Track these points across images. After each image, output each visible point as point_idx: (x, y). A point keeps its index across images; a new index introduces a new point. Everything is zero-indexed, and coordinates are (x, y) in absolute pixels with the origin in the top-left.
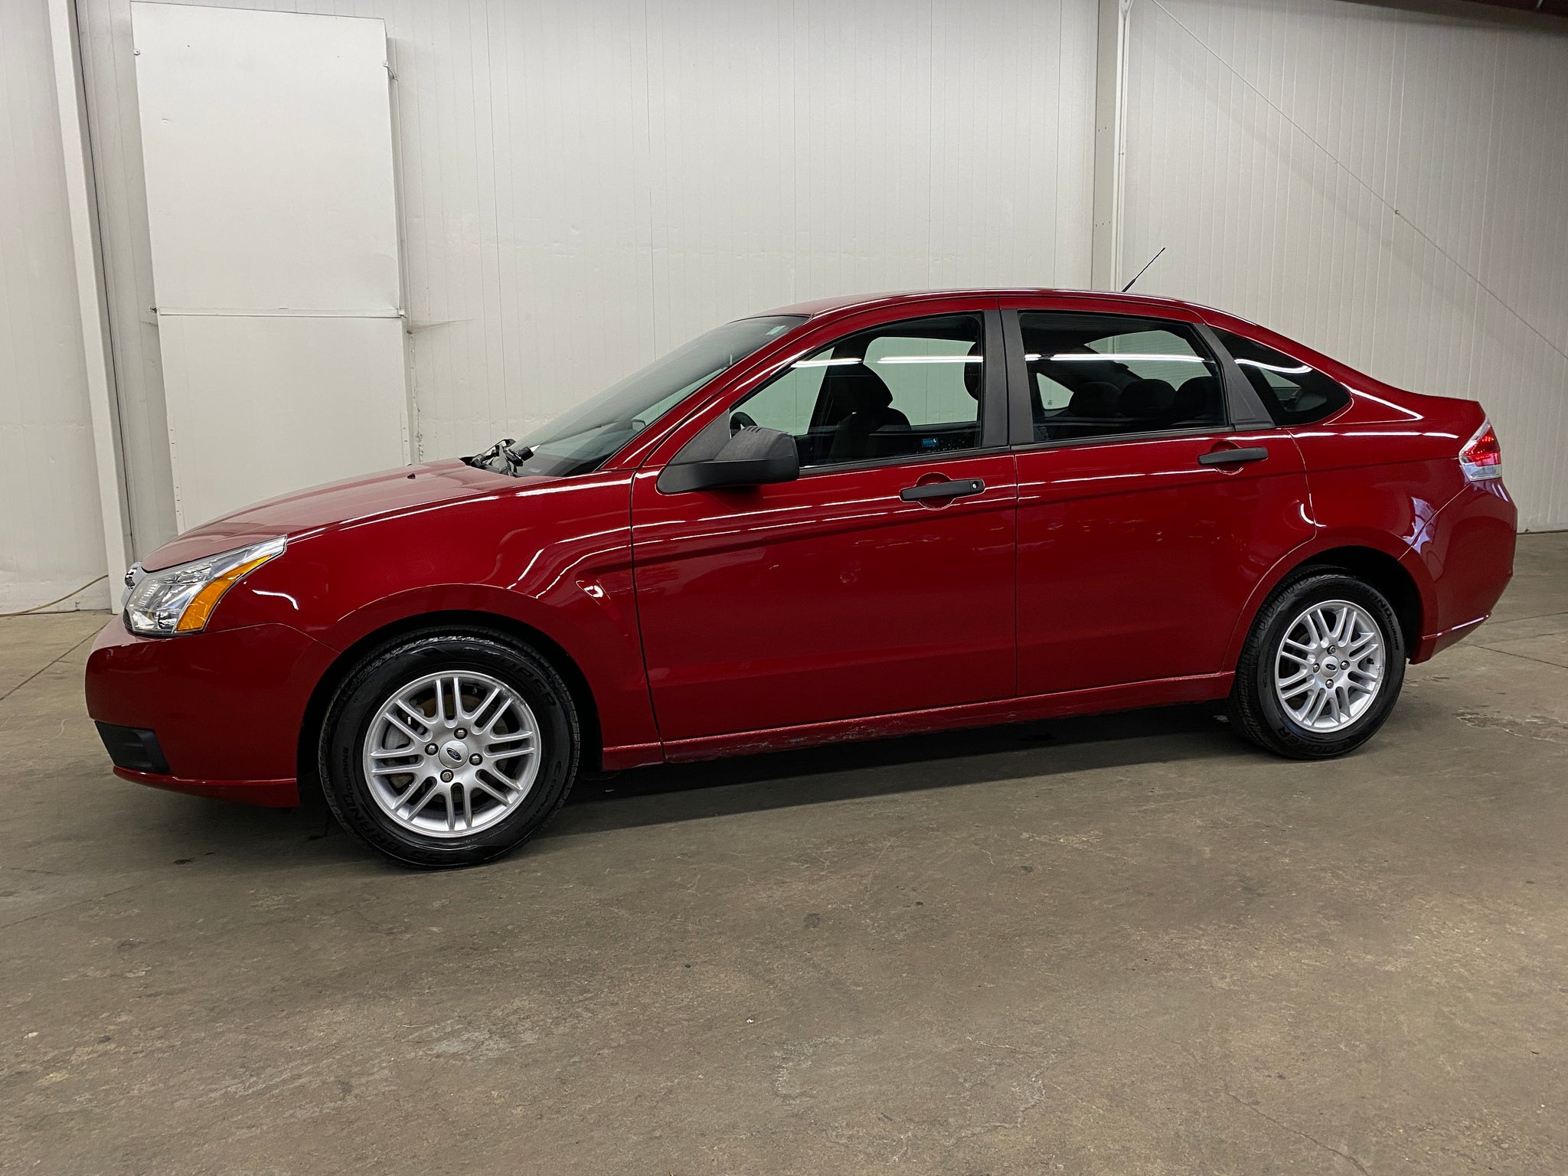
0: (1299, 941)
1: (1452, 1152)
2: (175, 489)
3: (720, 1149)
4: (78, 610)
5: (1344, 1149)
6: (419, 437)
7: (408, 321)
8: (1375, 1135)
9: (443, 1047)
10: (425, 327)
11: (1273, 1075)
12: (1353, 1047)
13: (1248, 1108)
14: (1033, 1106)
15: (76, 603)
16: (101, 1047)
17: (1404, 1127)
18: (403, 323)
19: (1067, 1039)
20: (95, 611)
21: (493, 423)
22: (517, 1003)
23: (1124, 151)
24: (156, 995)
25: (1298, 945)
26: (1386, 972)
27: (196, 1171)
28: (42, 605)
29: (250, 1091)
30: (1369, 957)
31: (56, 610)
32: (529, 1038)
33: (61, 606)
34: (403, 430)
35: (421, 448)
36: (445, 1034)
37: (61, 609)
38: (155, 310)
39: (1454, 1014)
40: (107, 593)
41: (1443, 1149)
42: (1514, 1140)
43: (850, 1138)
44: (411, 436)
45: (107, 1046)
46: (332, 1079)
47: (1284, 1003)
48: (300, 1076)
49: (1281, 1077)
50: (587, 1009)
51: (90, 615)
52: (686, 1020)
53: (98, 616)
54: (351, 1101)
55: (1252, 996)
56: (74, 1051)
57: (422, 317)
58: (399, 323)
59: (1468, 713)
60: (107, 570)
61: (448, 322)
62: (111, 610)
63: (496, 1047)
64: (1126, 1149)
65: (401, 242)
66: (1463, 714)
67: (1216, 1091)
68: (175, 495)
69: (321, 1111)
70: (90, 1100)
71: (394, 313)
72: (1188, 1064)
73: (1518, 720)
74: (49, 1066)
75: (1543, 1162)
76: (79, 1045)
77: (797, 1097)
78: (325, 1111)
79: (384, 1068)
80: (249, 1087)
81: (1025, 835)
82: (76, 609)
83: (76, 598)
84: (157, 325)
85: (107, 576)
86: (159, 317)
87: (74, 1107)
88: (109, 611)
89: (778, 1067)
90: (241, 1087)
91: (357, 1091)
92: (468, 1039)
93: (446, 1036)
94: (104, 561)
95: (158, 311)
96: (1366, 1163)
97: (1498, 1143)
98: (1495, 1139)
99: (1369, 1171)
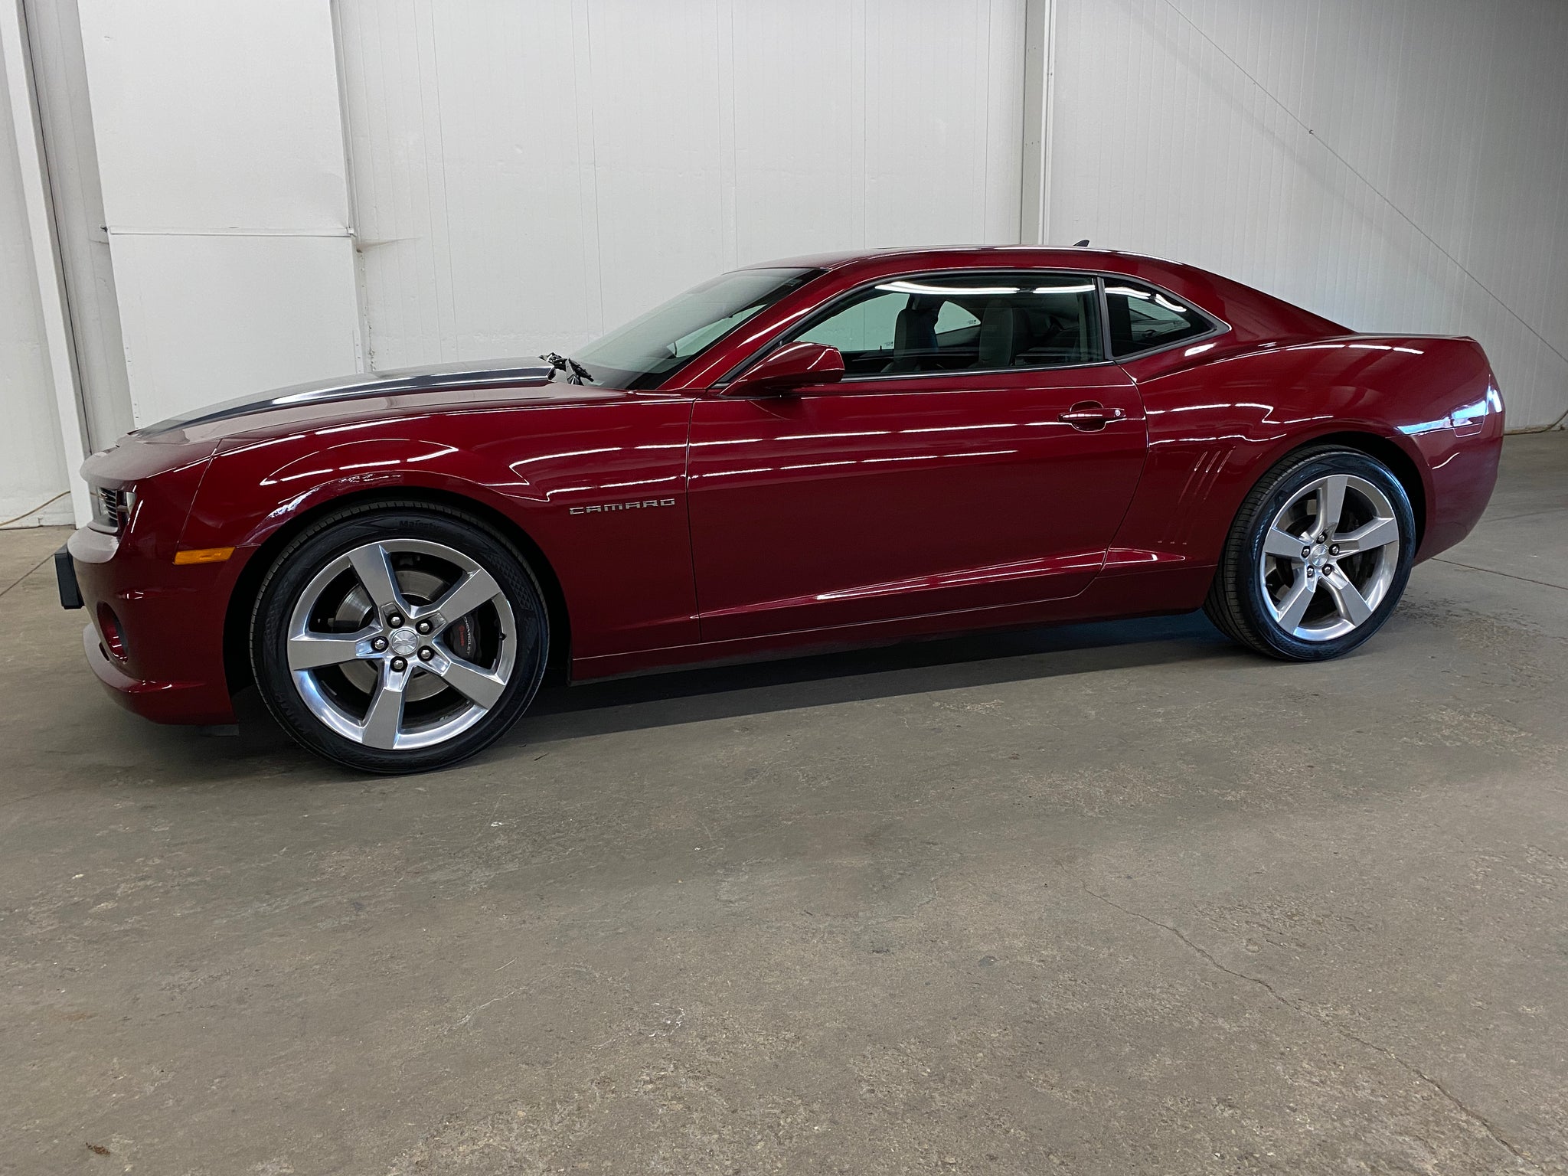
1: (1254, 923)
2: (133, 406)
3: (672, 939)
4: (41, 526)
5: (1170, 924)
6: (371, 353)
7: (357, 240)
8: (1196, 914)
9: (435, 876)
10: (375, 245)
13: (1099, 899)
15: (39, 519)
16: (141, 884)
18: (353, 242)
19: (959, 855)
20: (59, 527)
21: (443, 340)
23: (1053, 71)
24: (182, 843)
25: (1159, 783)
26: (1227, 801)
27: (241, 967)
28: (5, 522)
29: (277, 911)
31: (20, 526)
32: (512, 867)
33: (24, 523)
34: (356, 347)
35: (373, 365)
37: (24, 525)
38: (105, 229)
39: (1276, 830)
40: (71, 510)
41: (1247, 922)
43: (777, 928)
44: (364, 353)
45: (145, 882)
46: (345, 901)
47: (1140, 826)
48: (317, 899)
49: (1129, 877)
50: (558, 844)
51: (55, 531)
52: (645, 850)
53: (62, 532)
54: (363, 916)
56: (118, 887)
57: (371, 235)
58: (349, 241)
60: (70, 488)
61: (397, 240)
62: (75, 525)
65: (348, 161)
67: (1076, 889)
68: (134, 412)
69: (340, 923)
70: (141, 921)
71: (344, 232)
72: (1057, 872)
74: (99, 900)
75: (1323, 929)
76: (122, 882)
77: (735, 902)
78: (343, 923)
79: (389, 892)
80: (276, 908)
81: (937, 704)
82: (38, 525)
83: (38, 515)
84: (108, 244)
85: (69, 492)
86: (110, 236)
87: (128, 927)
88: (73, 527)
89: (721, 881)
90: (269, 908)
91: (368, 909)
92: (458, 870)
93: (440, 867)
94: (65, 478)
95: (108, 231)
96: (1185, 933)
97: (1290, 917)
98: (1289, 914)
99: (1187, 938)
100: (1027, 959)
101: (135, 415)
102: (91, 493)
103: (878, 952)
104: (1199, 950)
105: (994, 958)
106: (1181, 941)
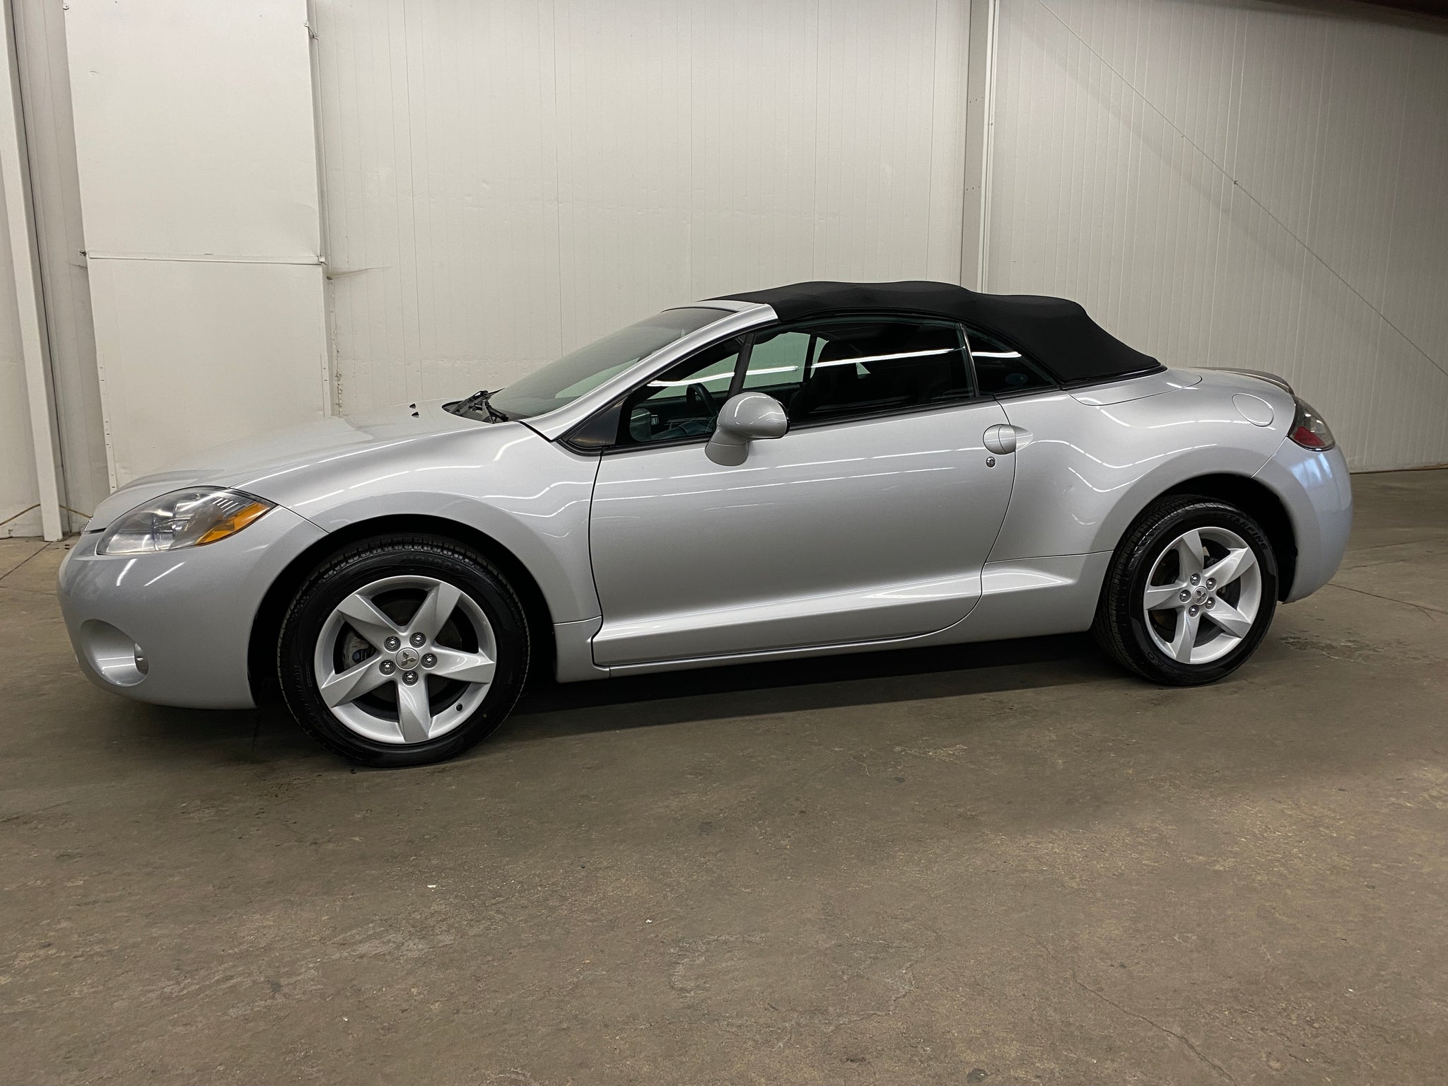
0: (1141, 844)
1: (1271, 1031)
2: (105, 424)
3: (622, 1039)
4: (12, 537)
5: (1177, 1030)
6: (338, 376)
7: (328, 267)
8: (1204, 1017)
9: (363, 948)
10: (343, 273)
11: (1116, 964)
12: (1186, 940)
13: (1093, 994)
14: (904, 996)
15: (10, 531)
16: (42, 952)
17: (1229, 1009)
18: (323, 269)
19: (935, 934)
20: (28, 539)
21: (408, 365)
22: (434, 907)
23: (993, 121)
24: (95, 902)
25: (1140, 847)
26: (1215, 872)
27: (135, 1066)
29: (185, 992)
30: (1201, 858)
32: (447, 939)
34: (323, 370)
35: (340, 387)
36: (369, 936)
38: (84, 253)
39: (1274, 908)
40: (39, 521)
41: (1262, 1029)
42: (1325, 1021)
43: (739, 1027)
44: (331, 375)
45: (47, 951)
46: (262, 979)
47: (1126, 900)
48: (231, 977)
49: (1123, 966)
50: (498, 912)
51: (23, 542)
52: (590, 921)
53: (31, 543)
54: (280, 999)
55: (1099, 894)
56: (16, 956)
57: (341, 263)
58: (320, 269)
59: (1292, 638)
60: (39, 499)
61: (366, 269)
62: (43, 537)
63: (416, 948)
64: (986, 1033)
65: (322, 193)
66: (1286, 638)
67: (1066, 979)
68: (105, 429)
69: (252, 1009)
70: (34, 1002)
71: (315, 260)
72: (1041, 956)
73: (1335, 644)
75: (1350, 1040)
76: (22, 951)
77: (691, 991)
78: (256, 1009)
79: (311, 968)
80: (184, 988)
81: (898, 749)
82: (8, 536)
83: (8, 526)
84: (87, 268)
85: (39, 505)
86: (88, 260)
87: (18, 1009)
88: (41, 538)
89: (675, 963)
90: (177, 988)
91: (286, 990)
92: (389, 941)
93: (369, 938)
94: (36, 491)
95: (87, 256)
96: (1196, 1042)
97: (1310, 1023)
98: (1308, 1019)
99: (1199, 1049)
100: (1021, 1074)
101: (106, 433)
102: (60, 506)
103: (852, 1061)
104: (1215, 1067)
105: (982, 1071)
106: (1192, 1054)
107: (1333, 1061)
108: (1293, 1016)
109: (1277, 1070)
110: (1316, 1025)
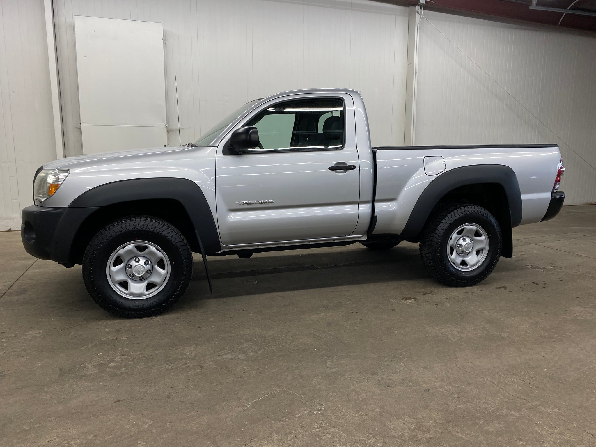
0: (476, 329)
1: (519, 380)
5: (489, 379)
7: (168, 128)
8: (498, 376)
9: (226, 357)
10: (174, 130)
11: (469, 362)
12: (492, 356)
13: (462, 370)
14: (402, 370)
16: (123, 357)
17: (506, 374)
18: (166, 128)
19: (410, 354)
22: (245, 345)
26: (502, 337)
27: (166, 386)
30: (497, 333)
32: (252, 354)
36: (226, 353)
38: (80, 123)
41: (516, 379)
42: (537, 377)
43: (351, 378)
46: (196, 365)
47: (472, 345)
48: (186, 364)
49: (472, 363)
50: (266, 347)
54: (203, 370)
55: (463, 343)
57: (172, 127)
59: (531, 265)
61: (182, 129)
63: (242, 357)
64: (429, 380)
66: (529, 265)
67: (453, 366)
69: (196, 372)
70: (127, 370)
71: (164, 125)
72: (445, 360)
73: (546, 267)
74: (110, 362)
77: (334, 368)
79: (210, 362)
80: (172, 367)
84: (81, 128)
86: (82, 126)
87: (122, 372)
89: (327, 361)
90: (170, 366)
91: (205, 367)
92: (233, 355)
96: (495, 382)
97: (532, 378)
98: (531, 377)
99: (496, 384)
103: (388, 386)
104: (501, 388)
105: (429, 389)
106: (494, 385)
107: (538, 387)
108: (526, 376)
109: (521, 389)
110: (534, 378)
